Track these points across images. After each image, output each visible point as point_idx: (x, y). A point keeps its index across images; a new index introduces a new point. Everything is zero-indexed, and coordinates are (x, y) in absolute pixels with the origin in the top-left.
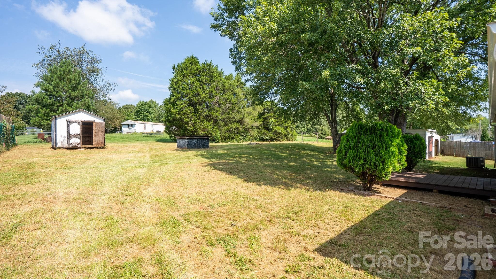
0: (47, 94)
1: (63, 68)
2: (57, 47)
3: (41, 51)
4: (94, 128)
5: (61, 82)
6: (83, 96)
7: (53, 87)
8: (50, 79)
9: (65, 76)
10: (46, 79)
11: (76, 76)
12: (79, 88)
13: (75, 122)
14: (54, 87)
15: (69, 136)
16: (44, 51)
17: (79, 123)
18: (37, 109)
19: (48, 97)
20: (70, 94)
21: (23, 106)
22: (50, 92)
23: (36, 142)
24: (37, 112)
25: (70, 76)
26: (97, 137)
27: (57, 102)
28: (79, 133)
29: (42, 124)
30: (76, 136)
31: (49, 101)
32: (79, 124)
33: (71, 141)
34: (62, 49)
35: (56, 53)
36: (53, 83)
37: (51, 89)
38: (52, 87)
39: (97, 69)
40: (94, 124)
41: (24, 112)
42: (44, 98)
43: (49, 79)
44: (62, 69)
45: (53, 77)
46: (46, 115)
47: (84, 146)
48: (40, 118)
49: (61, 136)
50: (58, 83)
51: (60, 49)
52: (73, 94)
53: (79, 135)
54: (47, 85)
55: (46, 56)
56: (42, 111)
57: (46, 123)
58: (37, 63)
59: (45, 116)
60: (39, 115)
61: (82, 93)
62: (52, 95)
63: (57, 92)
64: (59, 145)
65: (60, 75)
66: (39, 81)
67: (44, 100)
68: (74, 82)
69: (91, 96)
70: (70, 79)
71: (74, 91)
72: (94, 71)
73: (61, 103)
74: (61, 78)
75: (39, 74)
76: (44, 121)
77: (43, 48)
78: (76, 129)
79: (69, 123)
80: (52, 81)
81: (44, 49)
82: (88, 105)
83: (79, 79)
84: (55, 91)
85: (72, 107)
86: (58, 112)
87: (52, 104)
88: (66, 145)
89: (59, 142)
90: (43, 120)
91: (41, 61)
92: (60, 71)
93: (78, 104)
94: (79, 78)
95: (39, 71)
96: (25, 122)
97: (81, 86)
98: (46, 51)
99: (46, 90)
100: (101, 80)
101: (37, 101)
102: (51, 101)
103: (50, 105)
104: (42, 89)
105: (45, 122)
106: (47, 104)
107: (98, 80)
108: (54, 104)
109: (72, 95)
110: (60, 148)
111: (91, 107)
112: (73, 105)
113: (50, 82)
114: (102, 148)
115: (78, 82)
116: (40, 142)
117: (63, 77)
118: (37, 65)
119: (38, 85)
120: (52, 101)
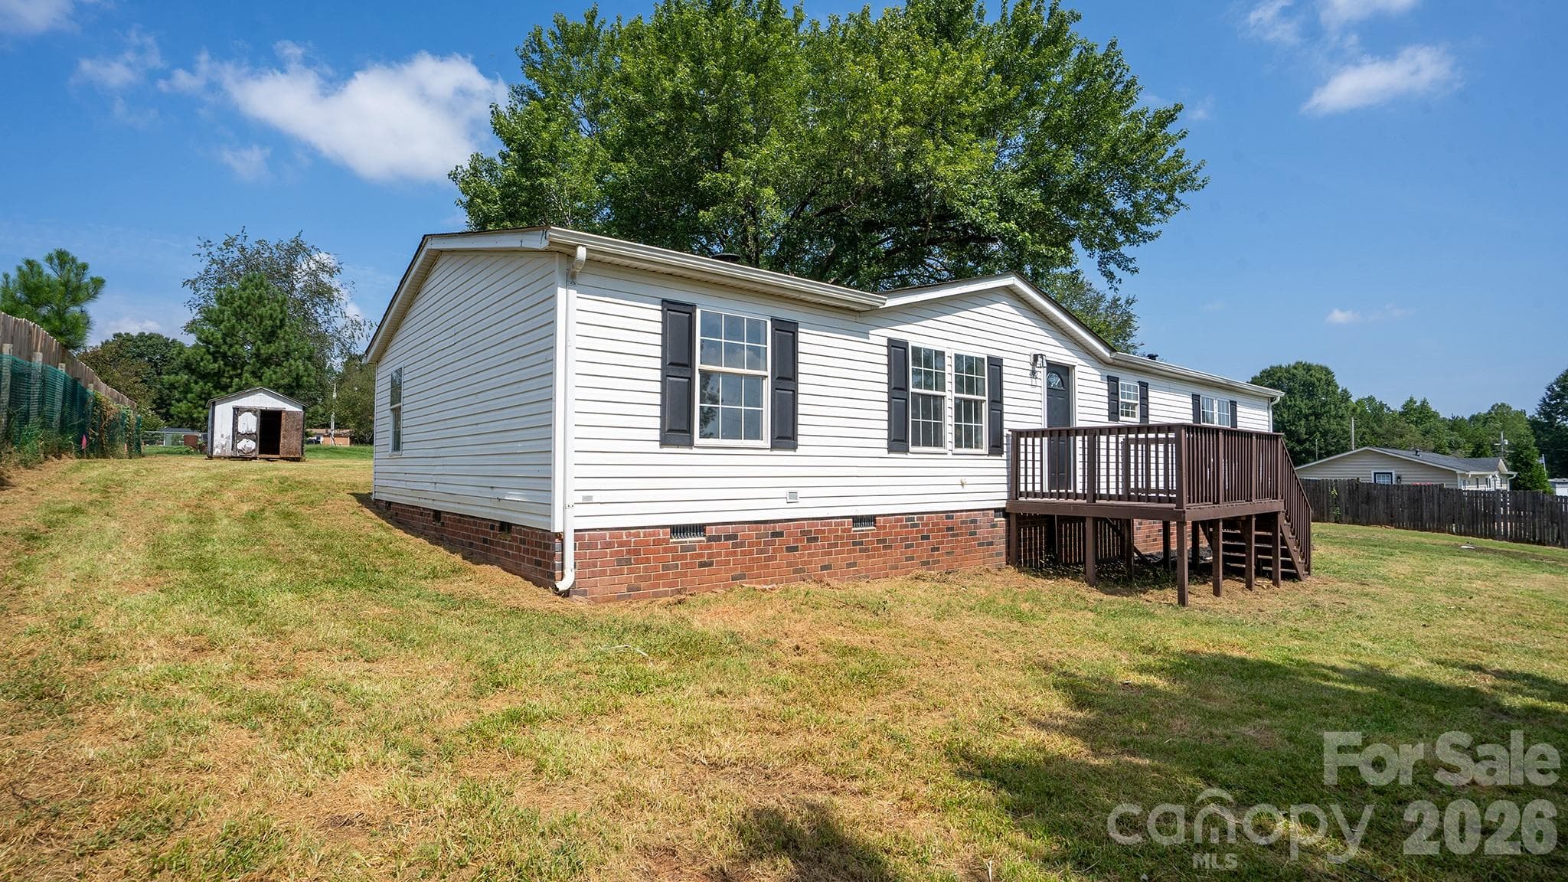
0: (208, 351)
1: (248, 291)
2: (239, 242)
3: (204, 251)
4: (283, 422)
5: (240, 324)
6: (287, 355)
7: (223, 334)
8: (218, 317)
9: (250, 310)
10: (209, 317)
11: (275, 311)
12: (281, 335)
13: (249, 411)
14: (225, 336)
15: (237, 436)
16: (211, 249)
17: (255, 412)
18: (187, 384)
19: (211, 357)
20: (258, 349)
21: (157, 371)
22: (217, 346)
23: (181, 453)
24: (187, 390)
25: (261, 311)
26: (289, 440)
27: (230, 368)
28: (254, 431)
29: (195, 415)
30: (248, 435)
31: (211, 366)
32: (255, 415)
33: (240, 446)
34: (251, 245)
35: (237, 254)
36: (222, 327)
37: (217, 339)
38: (219, 336)
39: (330, 290)
40: (283, 414)
41: (158, 386)
42: (202, 360)
43: (214, 317)
44: (245, 295)
45: (222, 312)
46: (203, 396)
47: (263, 456)
48: (191, 402)
49: (222, 436)
50: (233, 327)
51: (246, 244)
52: (266, 350)
53: (255, 434)
54: (208, 328)
55: (214, 261)
56: (197, 388)
57: (202, 415)
58: (192, 278)
59: (201, 399)
60: (189, 396)
61: (286, 346)
62: (219, 352)
63: (231, 346)
64: (217, 451)
65: (240, 307)
66: (196, 317)
67: (202, 364)
68: (269, 323)
69: (307, 354)
70: (262, 317)
71: (269, 343)
72: (320, 294)
73: (239, 371)
74: (241, 315)
75: (197, 303)
76: (200, 409)
77: (208, 244)
78: (249, 423)
79: (237, 411)
80: (223, 321)
81: (211, 246)
82: (297, 375)
83: (280, 316)
84: (225, 342)
85: (261, 380)
86: (230, 390)
87: (219, 374)
88: (229, 452)
89: (217, 447)
90: (196, 408)
91: (203, 273)
92: (241, 298)
93: (275, 373)
94: (281, 313)
95: (196, 297)
96: (158, 413)
97: (285, 331)
98: (213, 249)
99: (207, 342)
100: (339, 314)
101: (188, 367)
102: (216, 365)
103: (215, 374)
104: (199, 339)
105: (200, 413)
106: (208, 373)
107: (332, 313)
108: (224, 372)
109: (262, 351)
110: (219, 457)
111: (305, 379)
112: (263, 374)
113: (216, 323)
114: (297, 460)
115: (278, 322)
116: (188, 452)
117: (246, 311)
118: (194, 283)
119: (191, 328)
120: (219, 367)
